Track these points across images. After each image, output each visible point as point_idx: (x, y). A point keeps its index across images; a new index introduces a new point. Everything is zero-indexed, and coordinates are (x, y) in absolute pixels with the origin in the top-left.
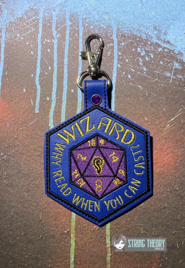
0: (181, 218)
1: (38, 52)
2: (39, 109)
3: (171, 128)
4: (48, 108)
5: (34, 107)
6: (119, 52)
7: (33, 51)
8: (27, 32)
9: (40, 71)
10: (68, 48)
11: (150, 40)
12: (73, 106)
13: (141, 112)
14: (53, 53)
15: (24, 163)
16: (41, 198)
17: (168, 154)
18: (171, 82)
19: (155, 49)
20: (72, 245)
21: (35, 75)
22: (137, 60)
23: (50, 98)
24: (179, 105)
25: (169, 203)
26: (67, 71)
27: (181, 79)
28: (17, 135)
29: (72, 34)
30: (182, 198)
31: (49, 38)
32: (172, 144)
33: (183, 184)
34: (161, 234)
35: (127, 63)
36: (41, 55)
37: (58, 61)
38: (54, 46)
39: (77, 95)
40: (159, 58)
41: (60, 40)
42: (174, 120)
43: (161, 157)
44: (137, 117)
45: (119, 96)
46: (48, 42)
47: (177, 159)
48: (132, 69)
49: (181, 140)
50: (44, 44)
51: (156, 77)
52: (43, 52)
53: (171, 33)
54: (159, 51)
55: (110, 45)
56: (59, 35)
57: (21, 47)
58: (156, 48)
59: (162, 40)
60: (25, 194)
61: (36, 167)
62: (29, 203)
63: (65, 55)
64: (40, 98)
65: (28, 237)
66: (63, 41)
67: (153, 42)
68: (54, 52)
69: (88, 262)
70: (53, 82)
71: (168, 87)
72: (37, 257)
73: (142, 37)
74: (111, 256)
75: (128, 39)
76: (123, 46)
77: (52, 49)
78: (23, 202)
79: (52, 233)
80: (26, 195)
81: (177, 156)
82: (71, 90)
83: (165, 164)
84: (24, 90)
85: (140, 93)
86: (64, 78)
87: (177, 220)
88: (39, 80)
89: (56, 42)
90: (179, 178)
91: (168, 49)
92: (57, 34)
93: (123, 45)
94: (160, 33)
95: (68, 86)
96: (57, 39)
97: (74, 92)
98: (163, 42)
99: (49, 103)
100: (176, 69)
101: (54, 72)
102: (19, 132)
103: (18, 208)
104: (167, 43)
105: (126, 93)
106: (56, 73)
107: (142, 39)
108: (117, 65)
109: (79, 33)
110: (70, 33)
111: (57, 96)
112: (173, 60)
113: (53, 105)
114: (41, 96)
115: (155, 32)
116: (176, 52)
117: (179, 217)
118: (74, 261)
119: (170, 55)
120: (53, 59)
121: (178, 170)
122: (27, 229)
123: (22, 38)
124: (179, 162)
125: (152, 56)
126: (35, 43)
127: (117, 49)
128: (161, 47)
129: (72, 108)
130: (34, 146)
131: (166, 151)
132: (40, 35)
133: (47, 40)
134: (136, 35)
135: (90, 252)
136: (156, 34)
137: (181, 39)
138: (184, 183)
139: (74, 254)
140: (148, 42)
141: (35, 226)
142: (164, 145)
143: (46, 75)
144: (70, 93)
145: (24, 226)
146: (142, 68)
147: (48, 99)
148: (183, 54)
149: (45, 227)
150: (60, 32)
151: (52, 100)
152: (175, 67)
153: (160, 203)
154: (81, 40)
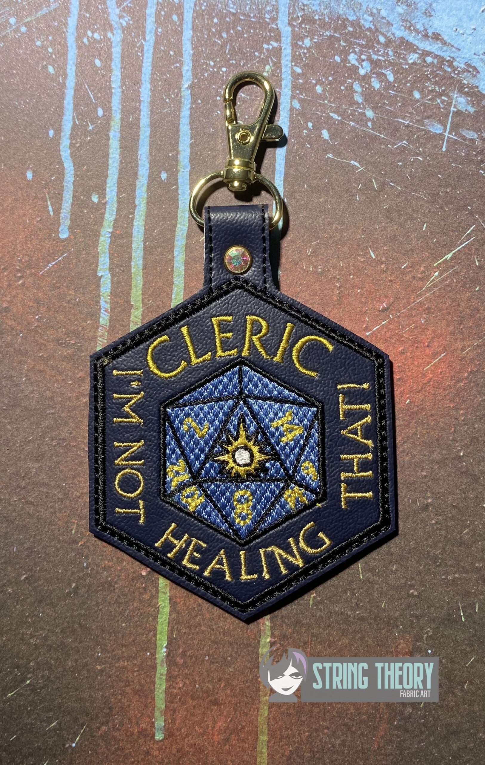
0: (472, 537)
1: (69, 67)
2: (69, 229)
3: (444, 280)
4: (95, 225)
5: (56, 223)
6: (296, 65)
7: (53, 66)
8: (37, 12)
9: (74, 122)
10: (150, 55)
11: (384, 30)
12: (164, 218)
13: (359, 236)
14: (111, 71)
15: (29, 379)
16: (75, 477)
17: (435, 354)
18: (444, 149)
19: (399, 57)
20: (161, 610)
21: (58, 131)
22: (346, 88)
23: (99, 198)
24: (466, 215)
25: (438, 493)
26: (148, 120)
27: (472, 141)
28: (9, 299)
29: (164, 16)
30: (476, 480)
31: (98, 29)
32: (448, 326)
33: (478, 439)
34: (413, 582)
35: (320, 97)
36: (77, 75)
37: (123, 92)
38: (113, 50)
39: (177, 189)
40: (410, 81)
41: (130, 34)
42: (452, 259)
43: (416, 363)
44: (345, 249)
45: (295, 192)
46: (95, 39)
47: (460, 369)
48: (334, 112)
49: (472, 316)
50: (85, 44)
51: (401, 135)
52: (81, 67)
53: (444, 11)
54: (410, 62)
55: (271, 47)
56: (126, 19)
57: (20, 55)
58: (400, 54)
59: (418, 32)
60: (30, 464)
61: (62, 388)
62: (43, 492)
63: (143, 75)
64: (74, 196)
65: (38, 586)
66: (137, 36)
67: (392, 36)
68: (113, 66)
69: (207, 658)
70: (111, 151)
71: (435, 163)
72: (63, 643)
73: (362, 22)
74: (272, 644)
75: (321, 28)
76: (309, 49)
77: (108, 59)
78: (24, 488)
79: (107, 577)
80: (33, 467)
81: (461, 360)
82: (160, 172)
83: (426, 384)
84: (29, 175)
85: (354, 182)
86: (140, 141)
87: (462, 544)
88: (71, 146)
89: (119, 40)
90: (467, 424)
91: (436, 56)
92: (121, 17)
93: (308, 45)
94: (411, 12)
95: (150, 163)
96: (120, 31)
97: (168, 178)
98: (423, 36)
99: (96, 209)
100: (458, 113)
101: (112, 124)
102: (13, 293)
103: (10, 504)
104: (432, 38)
105: (315, 183)
106: (119, 125)
107: (360, 27)
108: (291, 102)
109: (182, 14)
110: (158, 15)
111: (119, 192)
112: (451, 86)
113: (110, 216)
114: (75, 191)
115: (397, 7)
116: (460, 64)
117: (467, 533)
118: (168, 655)
119: (441, 73)
120: (110, 88)
121: (463, 401)
122: (36, 564)
123: (23, 29)
124: (467, 378)
125: (391, 78)
126: (60, 44)
127: (289, 58)
128: (415, 51)
129: (162, 225)
130: (57, 330)
131: (428, 346)
132: (72, 21)
133: (93, 33)
134: (344, 17)
135: (213, 630)
136: (400, 14)
137: (473, 27)
138: (480, 439)
139: (168, 637)
140: (378, 36)
141: (57, 555)
142: (424, 329)
143: (91, 133)
144: (157, 181)
145: (28, 556)
146: (360, 111)
147: (95, 199)
148: (480, 69)
149: (87, 557)
150: (129, 11)
151: (105, 203)
152: (455, 107)
153: (410, 495)
154: (188, 34)
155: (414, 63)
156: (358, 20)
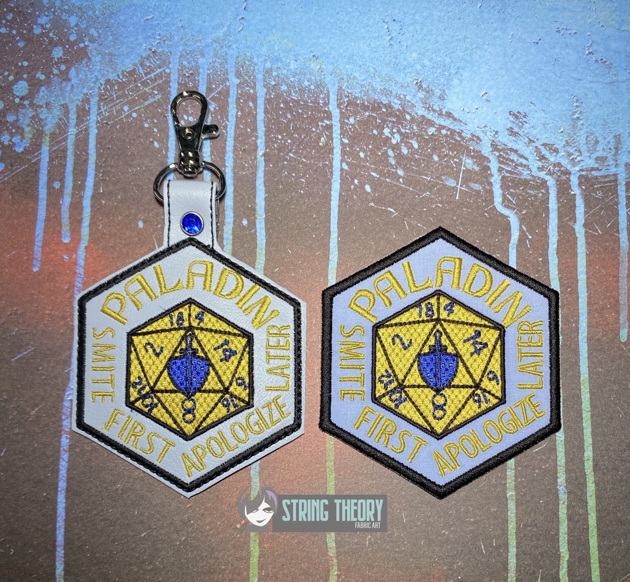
1: (170, 143)
6: (344, 137)
7: (158, 142)
8: (144, 102)
10: (233, 132)
11: (409, 111)
18: (457, 198)
19: (421, 130)
20: (252, 554)
22: (382, 154)
26: (232, 181)
27: (478, 192)
29: (242, 103)
31: (192, 114)
35: (363, 160)
40: (430, 148)
41: (217, 117)
48: (374, 172)
51: (425, 188)
53: (454, 95)
54: (430, 134)
55: (324, 124)
56: (213, 106)
59: (434, 111)
63: (227, 147)
66: (222, 118)
67: (415, 115)
71: (451, 209)
73: (393, 104)
74: (339, 576)
75: (362, 110)
79: (210, 531)
82: (242, 220)
84: (141, 224)
85: (391, 224)
91: (449, 129)
93: (352, 123)
94: (429, 97)
95: (234, 213)
97: (248, 224)
98: (438, 114)
100: (467, 171)
104: (446, 116)
107: (392, 109)
108: (341, 165)
109: (256, 101)
110: (238, 102)
112: (460, 151)
115: (419, 93)
116: (467, 135)
119: (453, 142)
123: (134, 115)
125: (416, 146)
127: (339, 132)
128: (433, 126)
134: (379, 101)
136: (421, 99)
137: (476, 107)
139: (259, 575)
140: (405, 115)
144: (240, 227)
146: (394, 170)
148: (481, 138)
150: (215, 99)
152: (464, 166)
154: (261, 116)
155: (433, 135)
156: (390, 103)
